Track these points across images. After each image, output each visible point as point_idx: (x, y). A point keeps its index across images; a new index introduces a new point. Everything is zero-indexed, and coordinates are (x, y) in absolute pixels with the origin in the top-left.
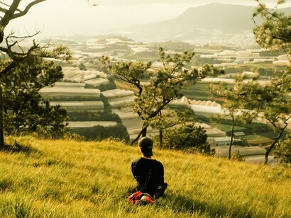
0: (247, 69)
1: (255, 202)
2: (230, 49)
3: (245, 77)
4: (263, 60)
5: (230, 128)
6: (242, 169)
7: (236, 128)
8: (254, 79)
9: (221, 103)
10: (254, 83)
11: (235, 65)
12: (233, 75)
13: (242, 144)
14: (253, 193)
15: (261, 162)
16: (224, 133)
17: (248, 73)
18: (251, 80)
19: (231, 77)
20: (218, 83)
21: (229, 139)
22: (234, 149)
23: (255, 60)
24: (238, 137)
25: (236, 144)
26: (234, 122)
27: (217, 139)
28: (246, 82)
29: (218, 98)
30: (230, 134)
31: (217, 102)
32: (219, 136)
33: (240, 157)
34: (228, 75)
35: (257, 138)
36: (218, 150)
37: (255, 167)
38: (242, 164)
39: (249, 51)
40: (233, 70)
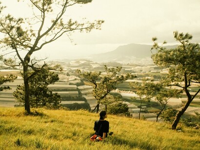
0: (148, 75)
1: (152, 140)
2: (139, 66)
3: (148, 80)
4: (155, 71)
5: (140, 104)
6: (145, 124)
7: (142, 104)
8: (152, 81)
9: (135, 92)
10: (152, 82)
11: (142, 73)
12: (141, 78)
13: (145, 112)
14: (151, 136)
15: (154, 121)
16: (137, 107)
17: (148, 77)
18: (150, 81)
19: (140, 80)
20: (134, 82)
21: (139, 109)
22: (142, 114)
23: (152, 71)
24: (143, 108)
25: (142, 112)
26: (142, 101)
27: (133, 110)
28: (147, 82)
29: (134, 90)
30: (140, 107)
31: (133, 91)
32: (134, 108)
33: (145, 118)
34: (139, 78)
35: (153, 109)
36: (134, 115)
37: (152, 123)
38: (145, 122)
39: (149, 67)
40: (141, 76)
